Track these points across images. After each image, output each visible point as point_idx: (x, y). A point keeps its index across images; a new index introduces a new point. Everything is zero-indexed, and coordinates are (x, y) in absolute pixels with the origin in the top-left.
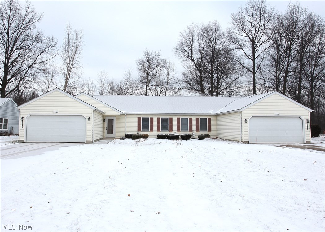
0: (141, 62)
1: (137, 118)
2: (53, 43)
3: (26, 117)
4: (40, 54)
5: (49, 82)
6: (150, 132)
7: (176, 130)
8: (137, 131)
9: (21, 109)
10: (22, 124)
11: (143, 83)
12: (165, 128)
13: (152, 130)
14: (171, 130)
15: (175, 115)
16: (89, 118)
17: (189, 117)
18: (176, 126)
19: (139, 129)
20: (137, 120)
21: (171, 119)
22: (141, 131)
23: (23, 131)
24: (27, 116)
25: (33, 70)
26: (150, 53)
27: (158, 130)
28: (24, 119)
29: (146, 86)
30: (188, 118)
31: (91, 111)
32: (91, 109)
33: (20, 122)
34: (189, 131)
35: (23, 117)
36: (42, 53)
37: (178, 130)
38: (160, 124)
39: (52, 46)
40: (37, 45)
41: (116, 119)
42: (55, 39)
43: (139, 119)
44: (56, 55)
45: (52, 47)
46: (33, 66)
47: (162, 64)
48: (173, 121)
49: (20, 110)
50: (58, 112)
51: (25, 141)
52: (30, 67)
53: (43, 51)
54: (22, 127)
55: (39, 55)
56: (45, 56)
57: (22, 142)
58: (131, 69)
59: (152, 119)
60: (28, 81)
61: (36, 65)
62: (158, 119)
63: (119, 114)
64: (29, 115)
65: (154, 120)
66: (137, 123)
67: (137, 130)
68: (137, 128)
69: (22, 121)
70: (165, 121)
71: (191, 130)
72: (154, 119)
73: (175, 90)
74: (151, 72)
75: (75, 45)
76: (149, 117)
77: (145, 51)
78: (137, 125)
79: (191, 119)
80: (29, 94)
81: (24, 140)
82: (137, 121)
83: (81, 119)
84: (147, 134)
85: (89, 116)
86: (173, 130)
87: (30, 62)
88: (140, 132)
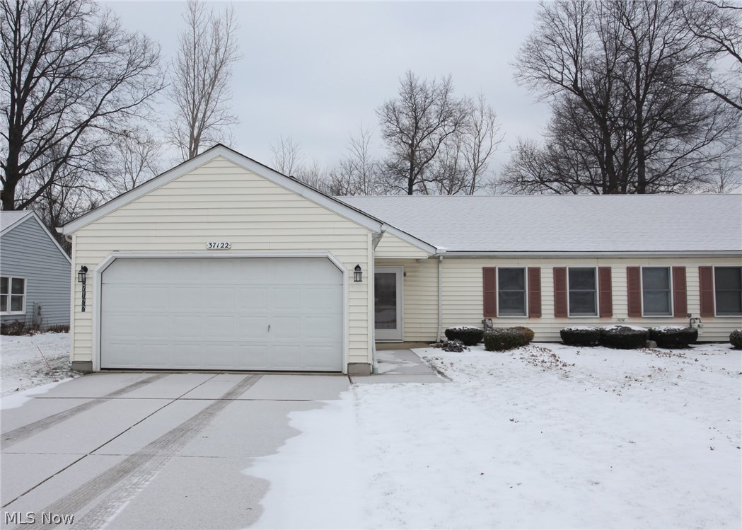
0: (392, 112)
1: (481, 271)
2: (147, 55)
3: (98, 268)
4: (111, 90)
5: (135, 176)
6: (528, 321)
7: (626, 312)
8: (482, 317)
9: (79, 233)
10: (84, 297)
11: (400, 172)
12: (582, 304)
13: (536, 312)
14: (607, 311)
15: (620, 256)
16: (358, 268)
17: (671, 264)
18: (626, 298)
19: (489, 311)
20: (481, 275)
21: (606, 273)
22: (495, 316)
23: (88, 323)
24: (102, 263)
25: (92, 135)
26: (420, 83)
27: (560, 312)
28: (89, 274)
29: (407, 180)
30: (667, 269)
31: (364, 239)
32: (365, 231)
33: (76, 288)
34: (676, 316)
35: (85, 269)
36: (116, 84)
37: (634, 311)
38: (565, 289)
39: (144, 64)
40: (103, 59)
41: (405, 275)
42: (152, 46)
43: (488, 273)
44: (158, 88)
45: (145, 68)
46: (94, 122)
47: (457, 115)
48: (613, 280)
49: (74, 238)
50: (226, 247)
51: (96, 367)
52: (82, 126)
53: (121, 80)
54: (83, 310)
55: (109, 92)
56: (124, 94)
57: (84, 369)
58: (367, 132)
59: (535, 273)
60: (79, 170)
61: (100, 121)
62: (558, 273)
63: (423, 255)
64: (109, 257)
65: (542, 275)
66: (482, 289)
67: (482, 312)
68: (482, 307)
69: (84, 282)
70: (582, 278)
71: (681, 311)
72: (542, 271)
73: (524, 186)
74: (425, 141)
75: (212, 58)
76: (526, 264)
77: (405, 79)
78: (482, 294)
79: (680, 273)
80: (80, 210)
81: (91, 362)
82: (481, 280)
83: (322, 275)
84: (529, 330)
85: (358, 261)
86: (614, 312)
87: (83, 113)
88: (494, 320)
